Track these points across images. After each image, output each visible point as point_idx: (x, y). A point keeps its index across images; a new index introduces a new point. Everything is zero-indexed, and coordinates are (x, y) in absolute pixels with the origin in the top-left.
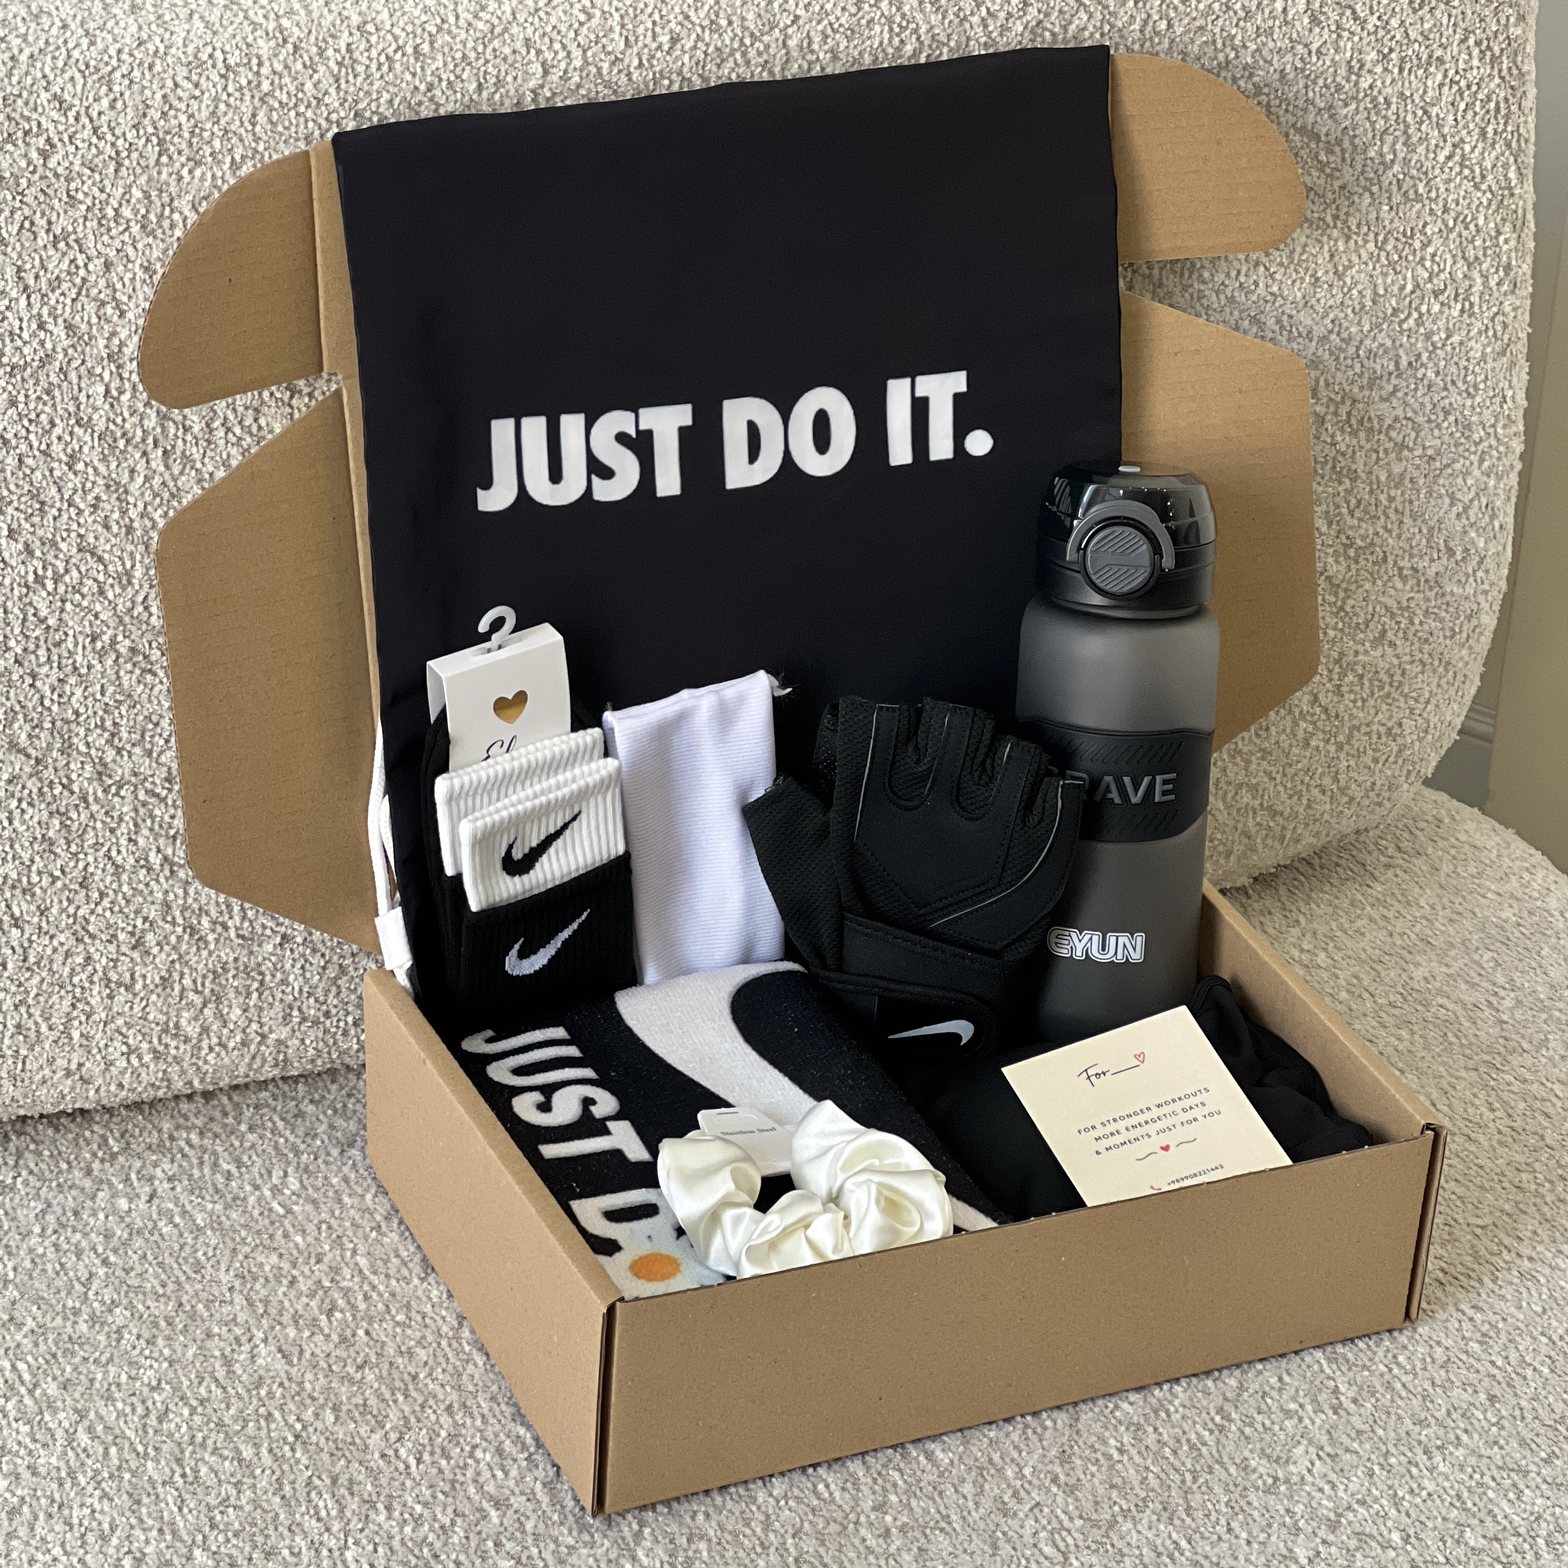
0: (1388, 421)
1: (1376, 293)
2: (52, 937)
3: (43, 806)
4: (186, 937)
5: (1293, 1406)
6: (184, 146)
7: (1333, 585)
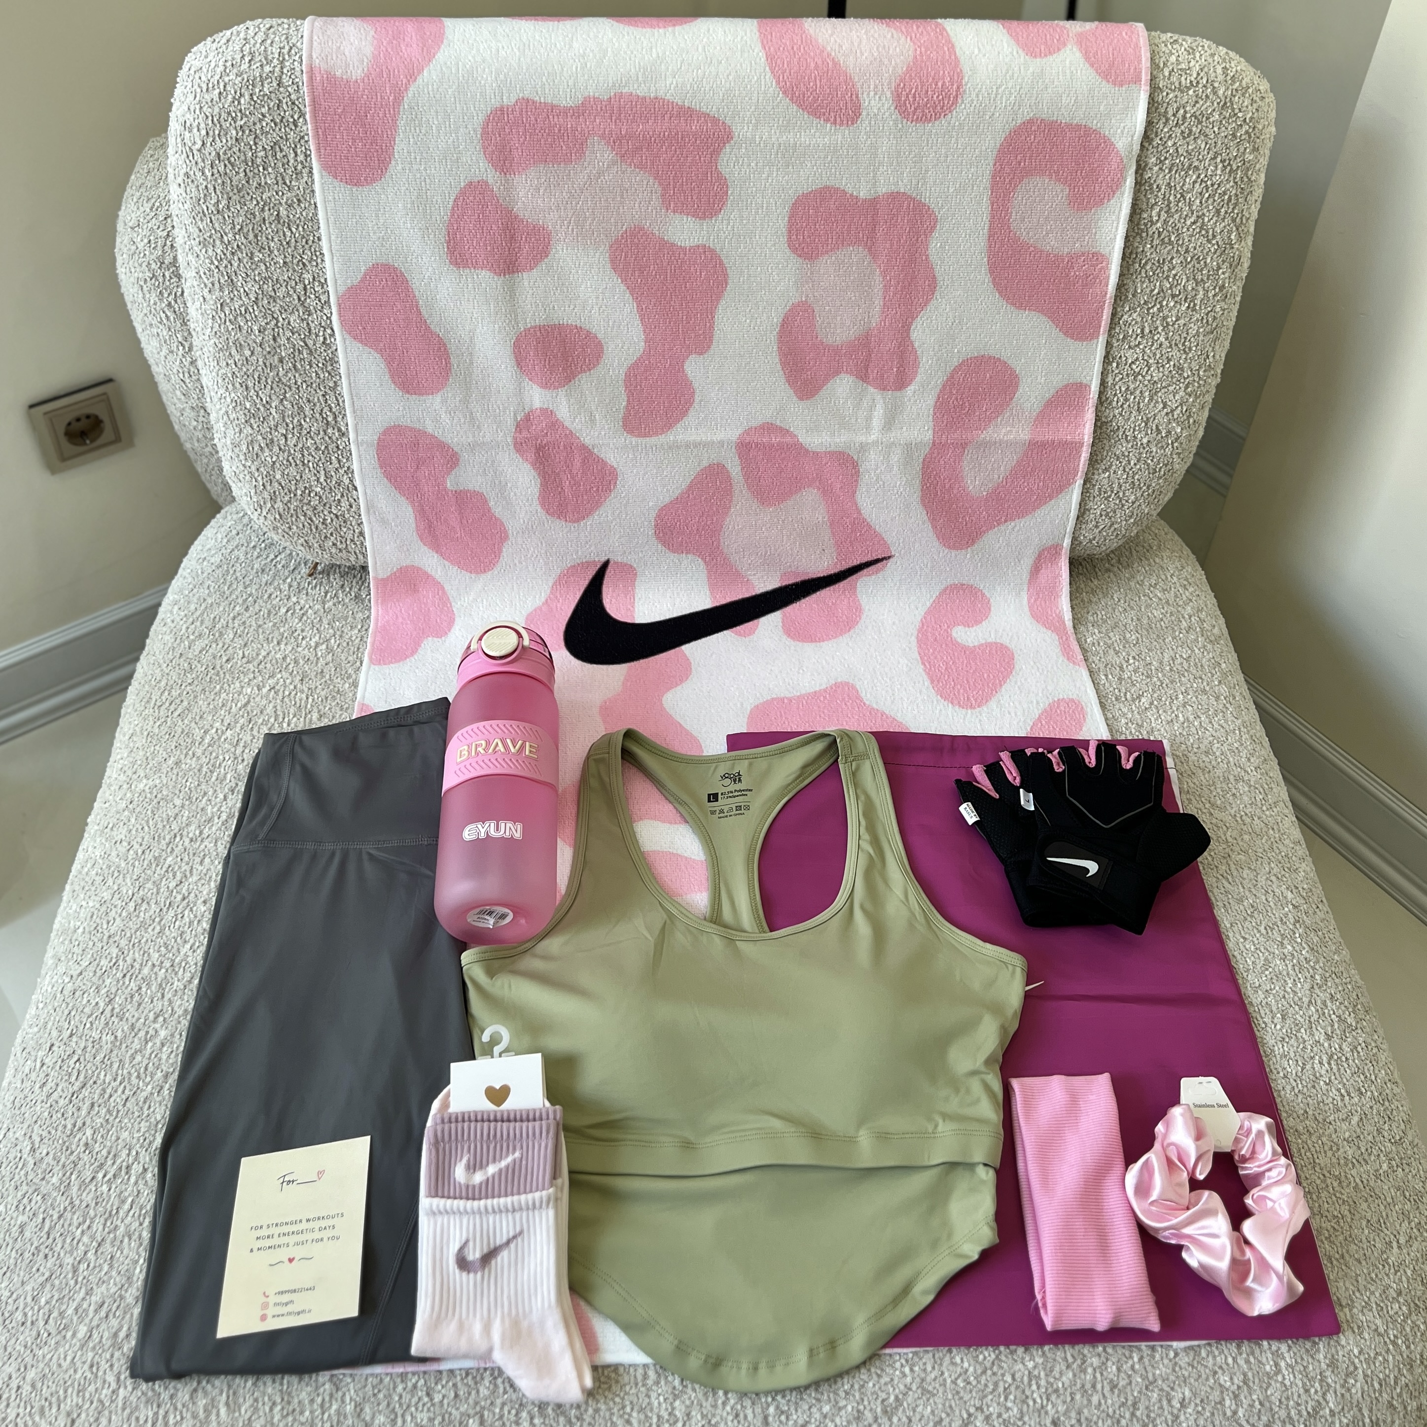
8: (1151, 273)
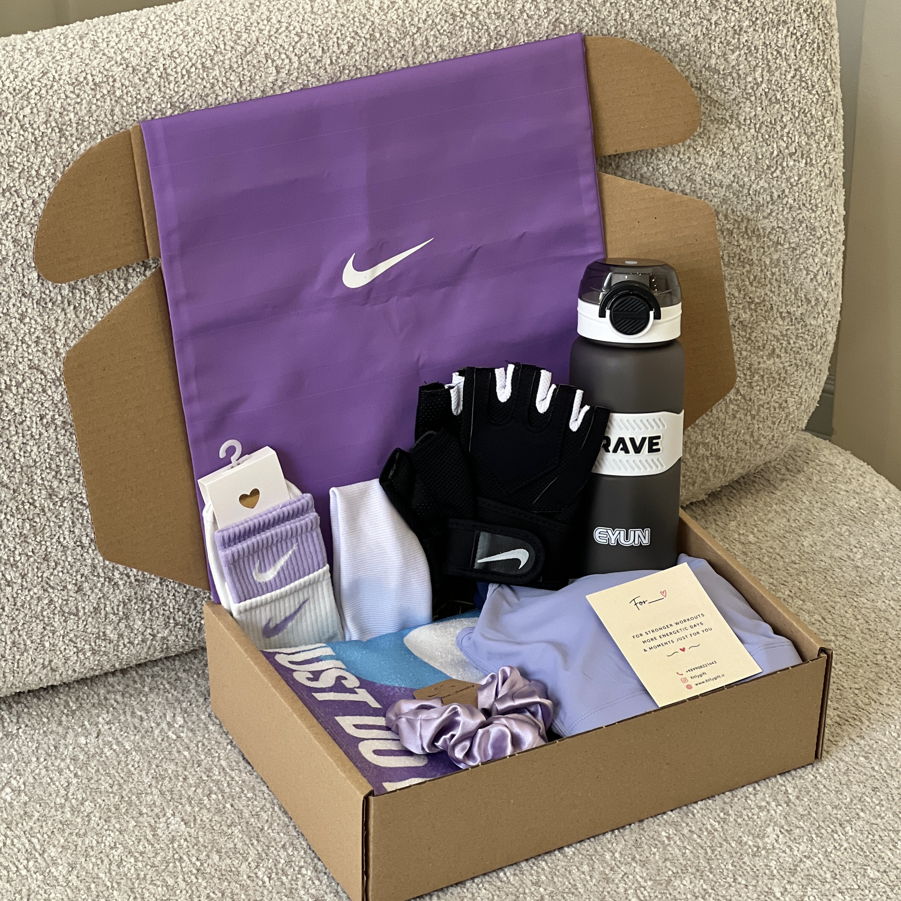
0: (769, 230)
1: (757, 158)
2: (29, 591)
3: (19, 516)
4: (107, 583)
5: (764, 804)
6: (74, 131)
7: (744, 326)
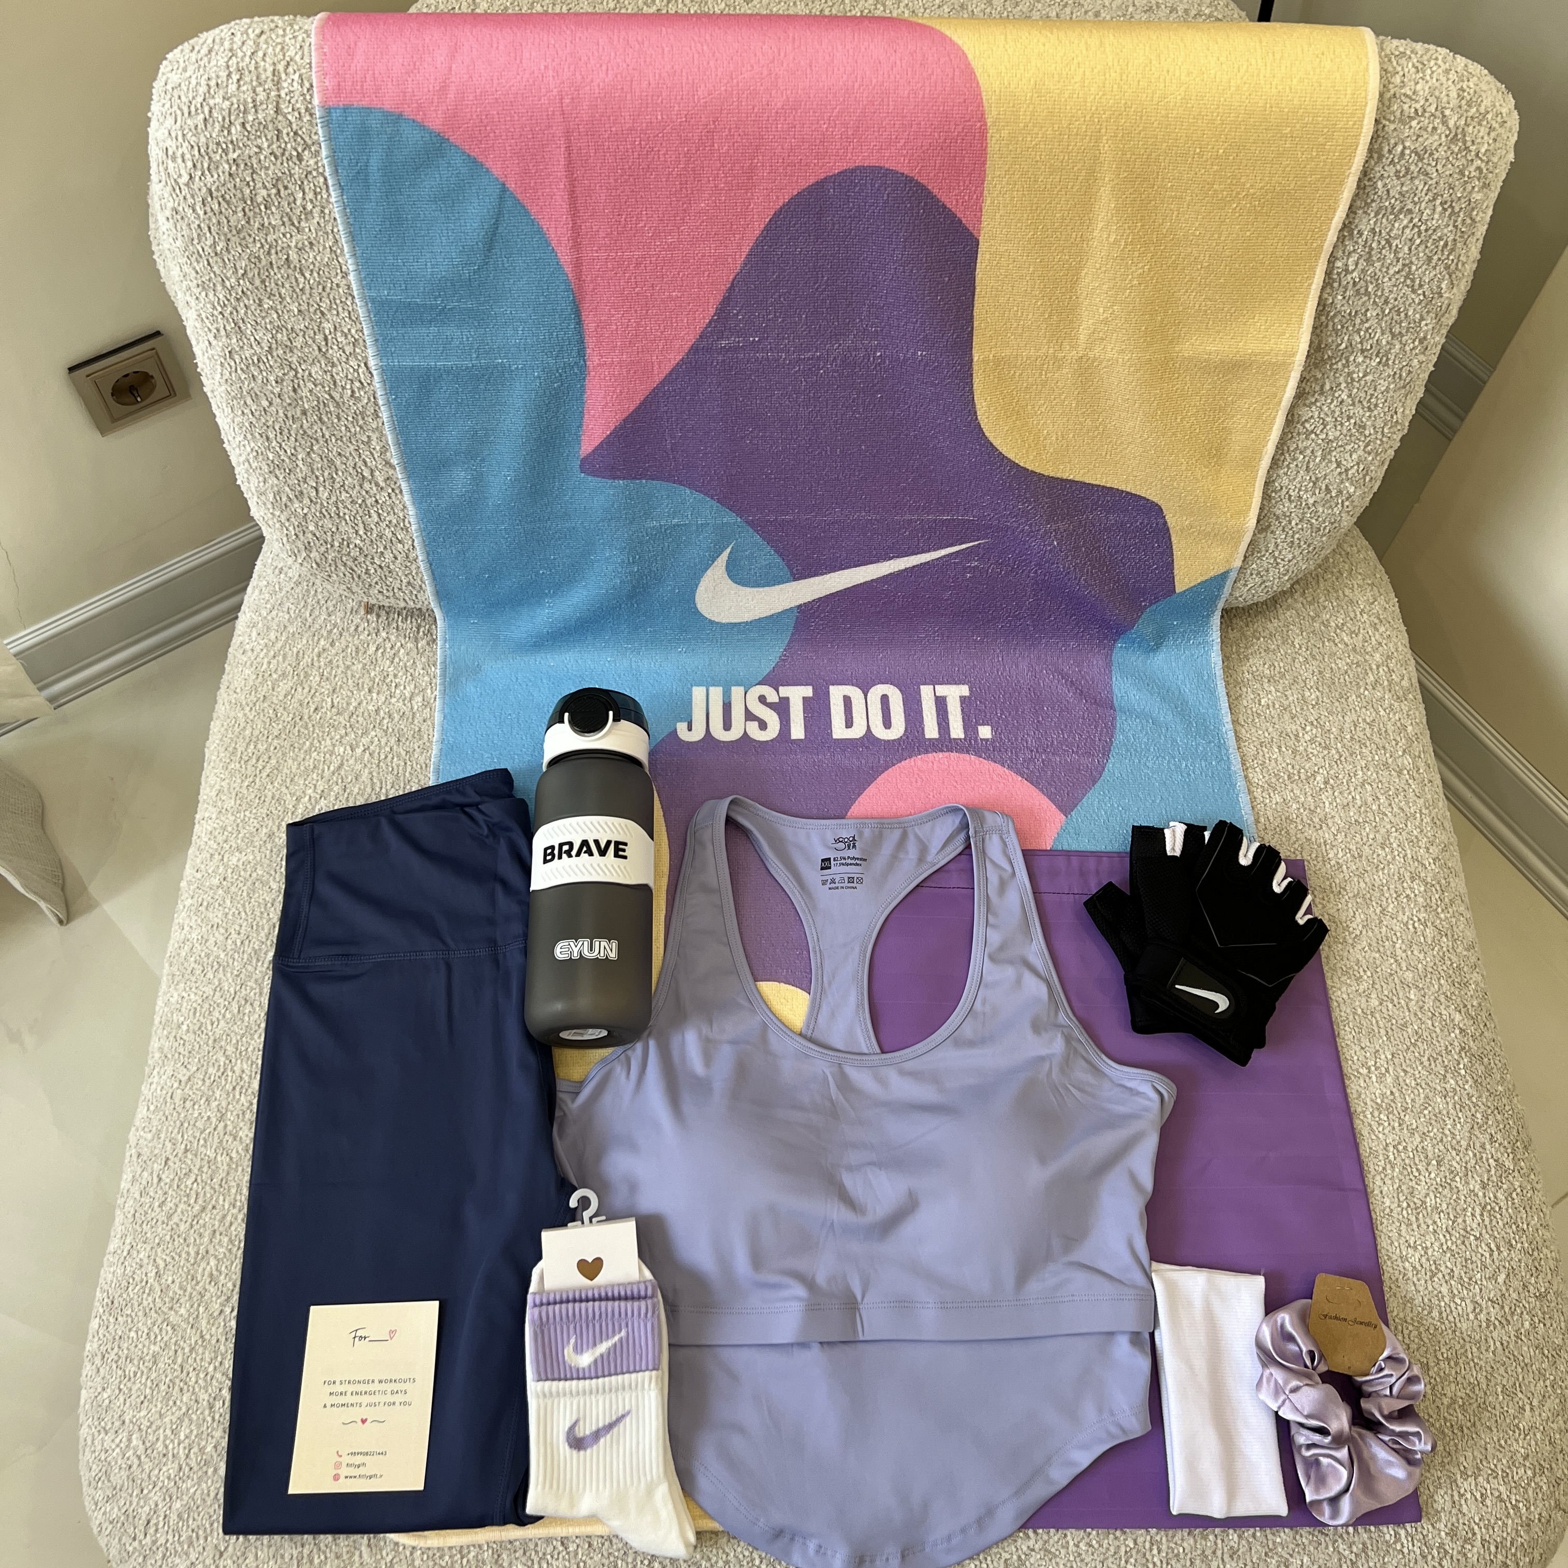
8: (1339, 327)
